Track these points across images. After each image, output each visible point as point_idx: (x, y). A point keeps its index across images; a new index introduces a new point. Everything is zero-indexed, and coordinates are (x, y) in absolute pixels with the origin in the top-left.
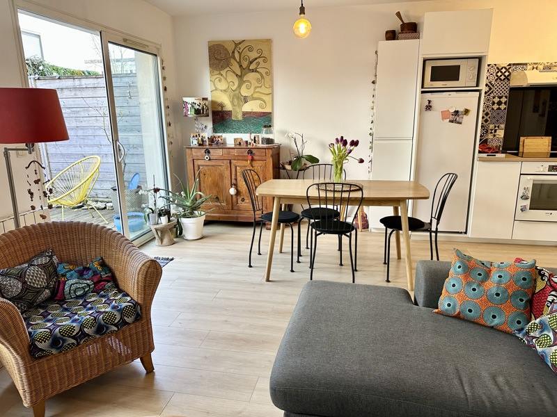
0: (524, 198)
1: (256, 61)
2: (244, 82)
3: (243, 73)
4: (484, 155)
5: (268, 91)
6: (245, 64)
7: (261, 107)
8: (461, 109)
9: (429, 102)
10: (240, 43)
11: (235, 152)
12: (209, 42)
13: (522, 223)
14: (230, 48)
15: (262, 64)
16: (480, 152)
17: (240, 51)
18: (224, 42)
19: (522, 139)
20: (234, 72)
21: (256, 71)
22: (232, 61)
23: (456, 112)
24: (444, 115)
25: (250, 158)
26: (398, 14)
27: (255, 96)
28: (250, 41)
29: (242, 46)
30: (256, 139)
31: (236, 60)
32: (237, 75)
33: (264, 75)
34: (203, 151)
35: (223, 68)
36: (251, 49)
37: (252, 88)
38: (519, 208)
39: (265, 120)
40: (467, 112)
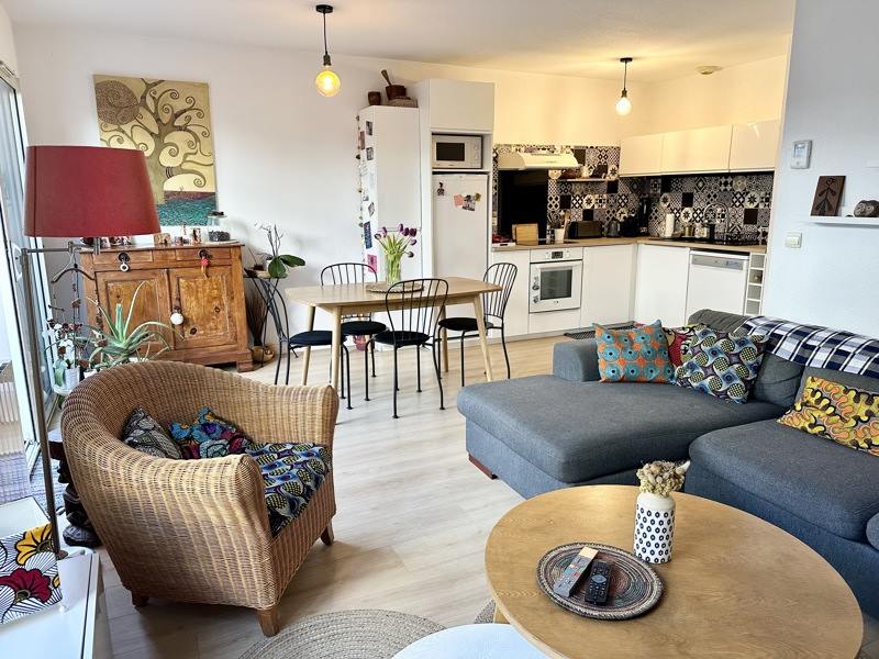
0: (536, 288)
1: (185, 115)
2: (167, 145)
3: (163, 131)
4: (498, 245)
5: (207, 161)
6: (166, 118)
7: (196, 183)
8: (473, 194)
9: (441, 184)
10: (156, 84)
11: (178, 256)
12: (94, 76)
13: (536, 315)
14: (138, 91)
15: (195, 120)
16: (493, 242)
17: (157, 97)
18: (126, 79)
19: (514, 226)
20: (146, 129)
21: (186, 130)
22: (142, 110)
23: (469, 197)
24: (457, 200)
25: (204, 262)
26: (384, 73)
27: (186, 166)
28: (173, 82)
29: (159, 89)
30: (197, 234)
31: (150, 111)
32: (152, 134)
33: (200, 136)
34: (116, 256)
35: (125, 120)
36: (175, 96)
37: (181, 155)
38: (532, 299)
39: (205, 204)
40: (478, 196)
